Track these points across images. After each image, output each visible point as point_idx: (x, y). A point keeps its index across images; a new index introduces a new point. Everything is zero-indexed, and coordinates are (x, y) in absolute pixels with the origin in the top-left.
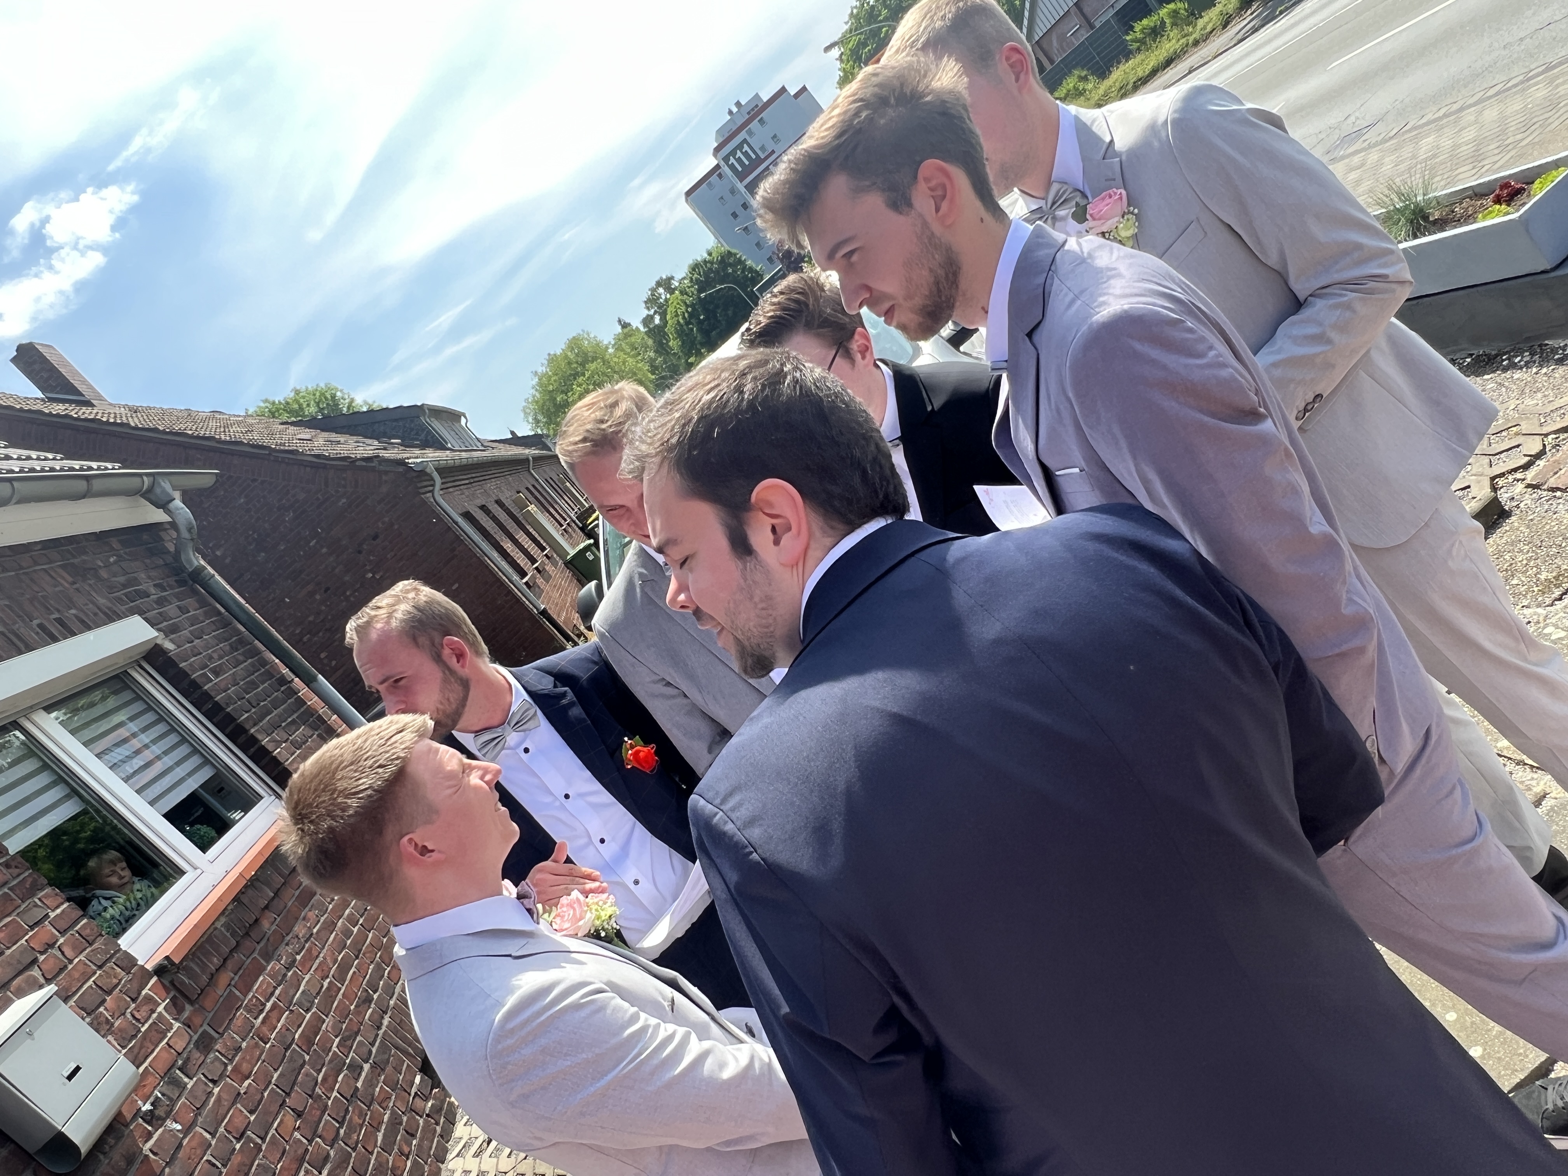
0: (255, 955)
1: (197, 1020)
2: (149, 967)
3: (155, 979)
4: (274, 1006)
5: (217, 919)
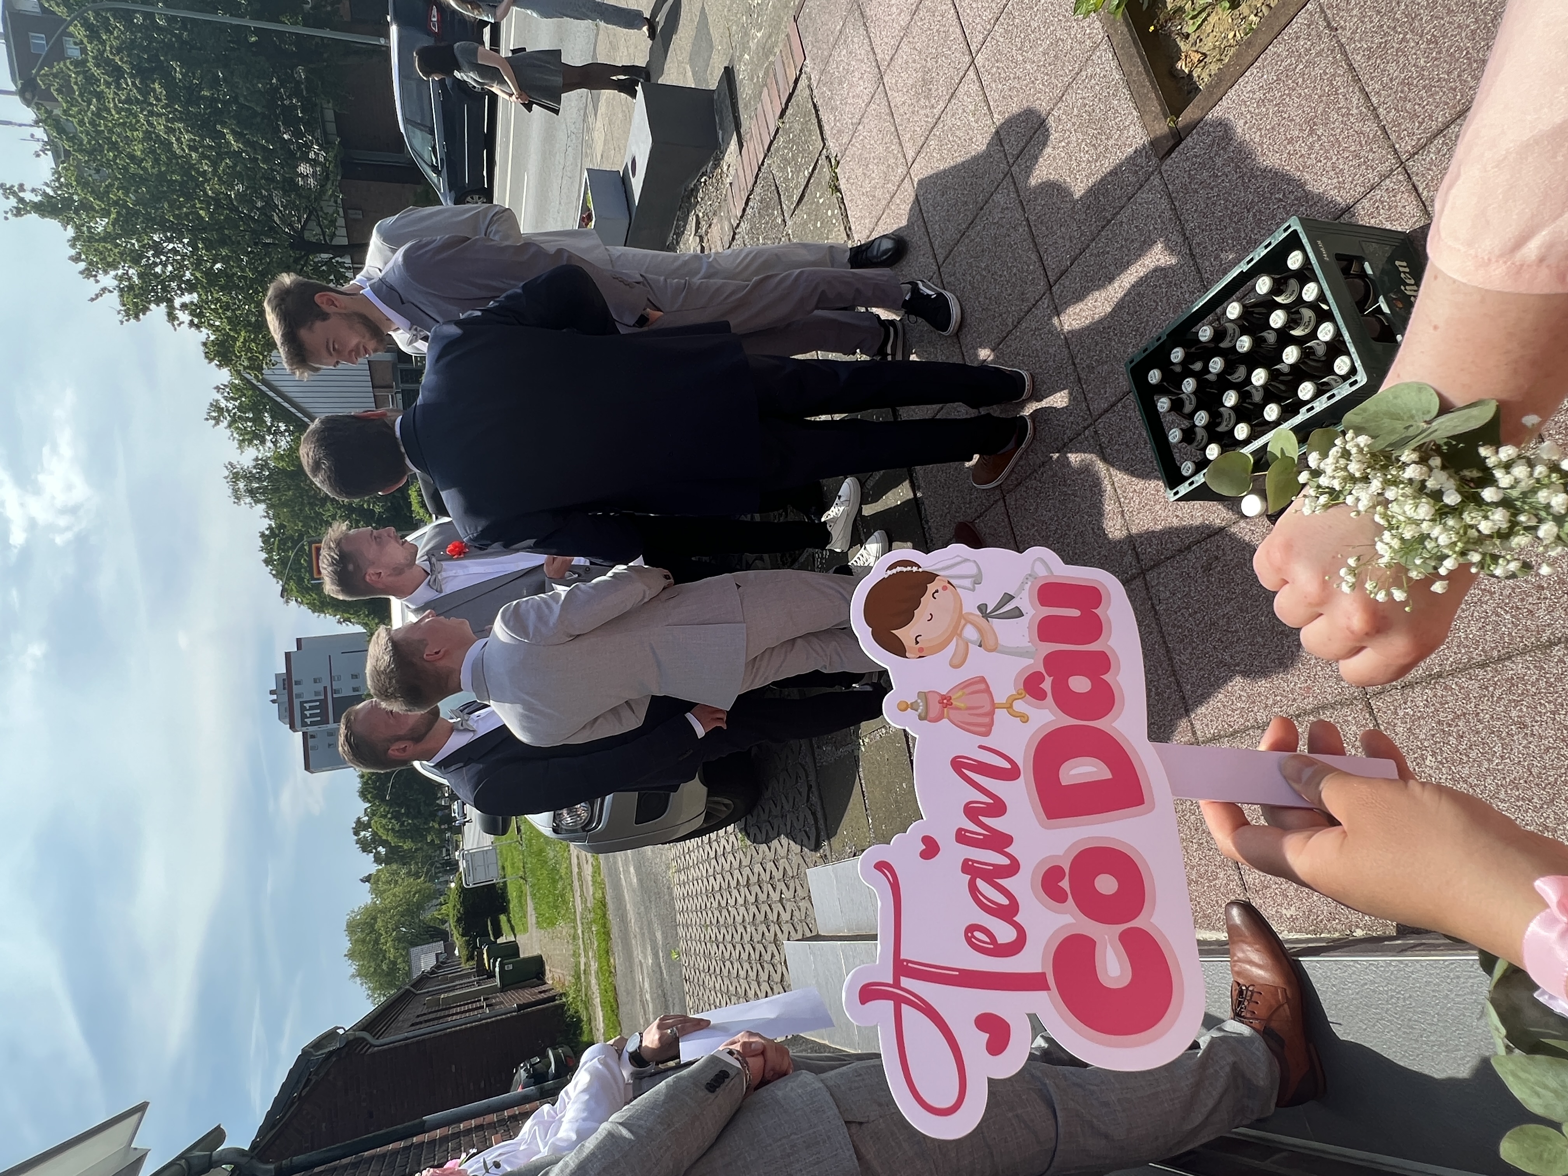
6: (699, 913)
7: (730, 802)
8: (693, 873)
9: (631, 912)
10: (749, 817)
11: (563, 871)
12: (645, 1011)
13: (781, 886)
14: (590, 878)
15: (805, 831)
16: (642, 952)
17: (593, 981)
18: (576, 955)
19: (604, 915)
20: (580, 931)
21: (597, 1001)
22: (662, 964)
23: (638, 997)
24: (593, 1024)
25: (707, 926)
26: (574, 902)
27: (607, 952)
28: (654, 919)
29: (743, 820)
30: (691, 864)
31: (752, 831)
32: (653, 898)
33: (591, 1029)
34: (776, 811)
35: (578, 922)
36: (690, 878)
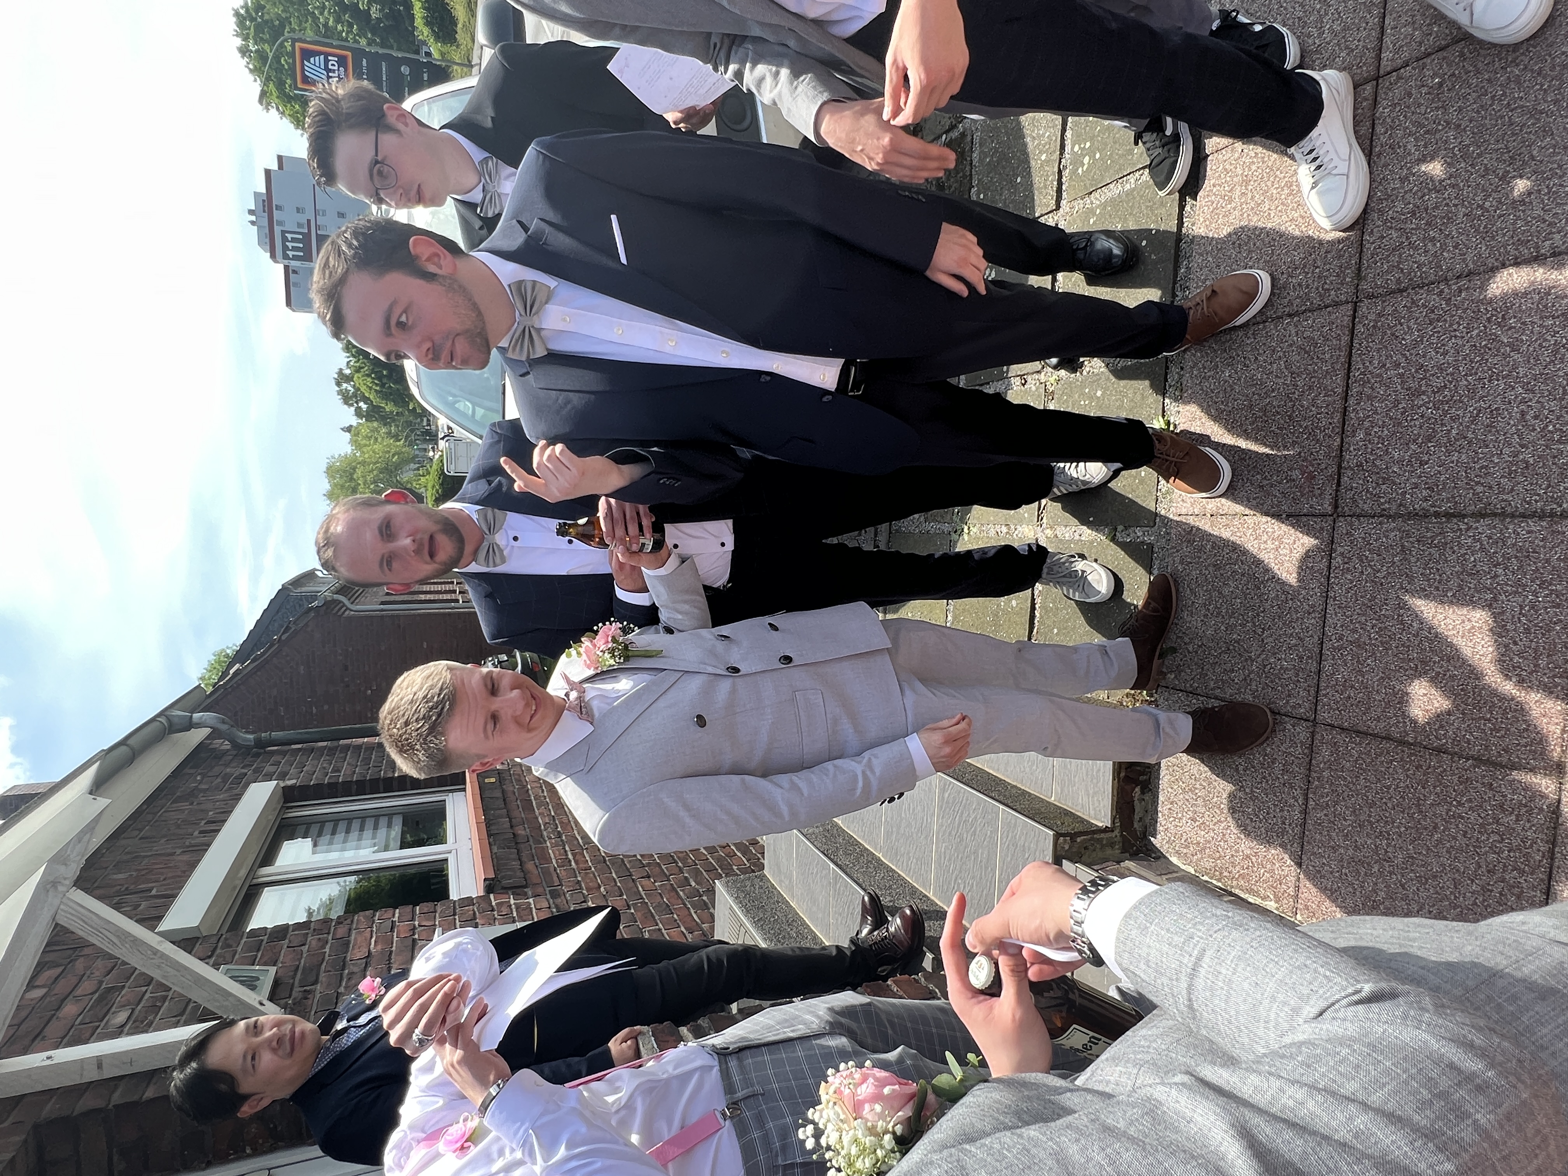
0: (533, 846)
1: (540, 890)
2: (482, 893)
3: (492, 896)
4: (574, 855)
5: (491, 849)
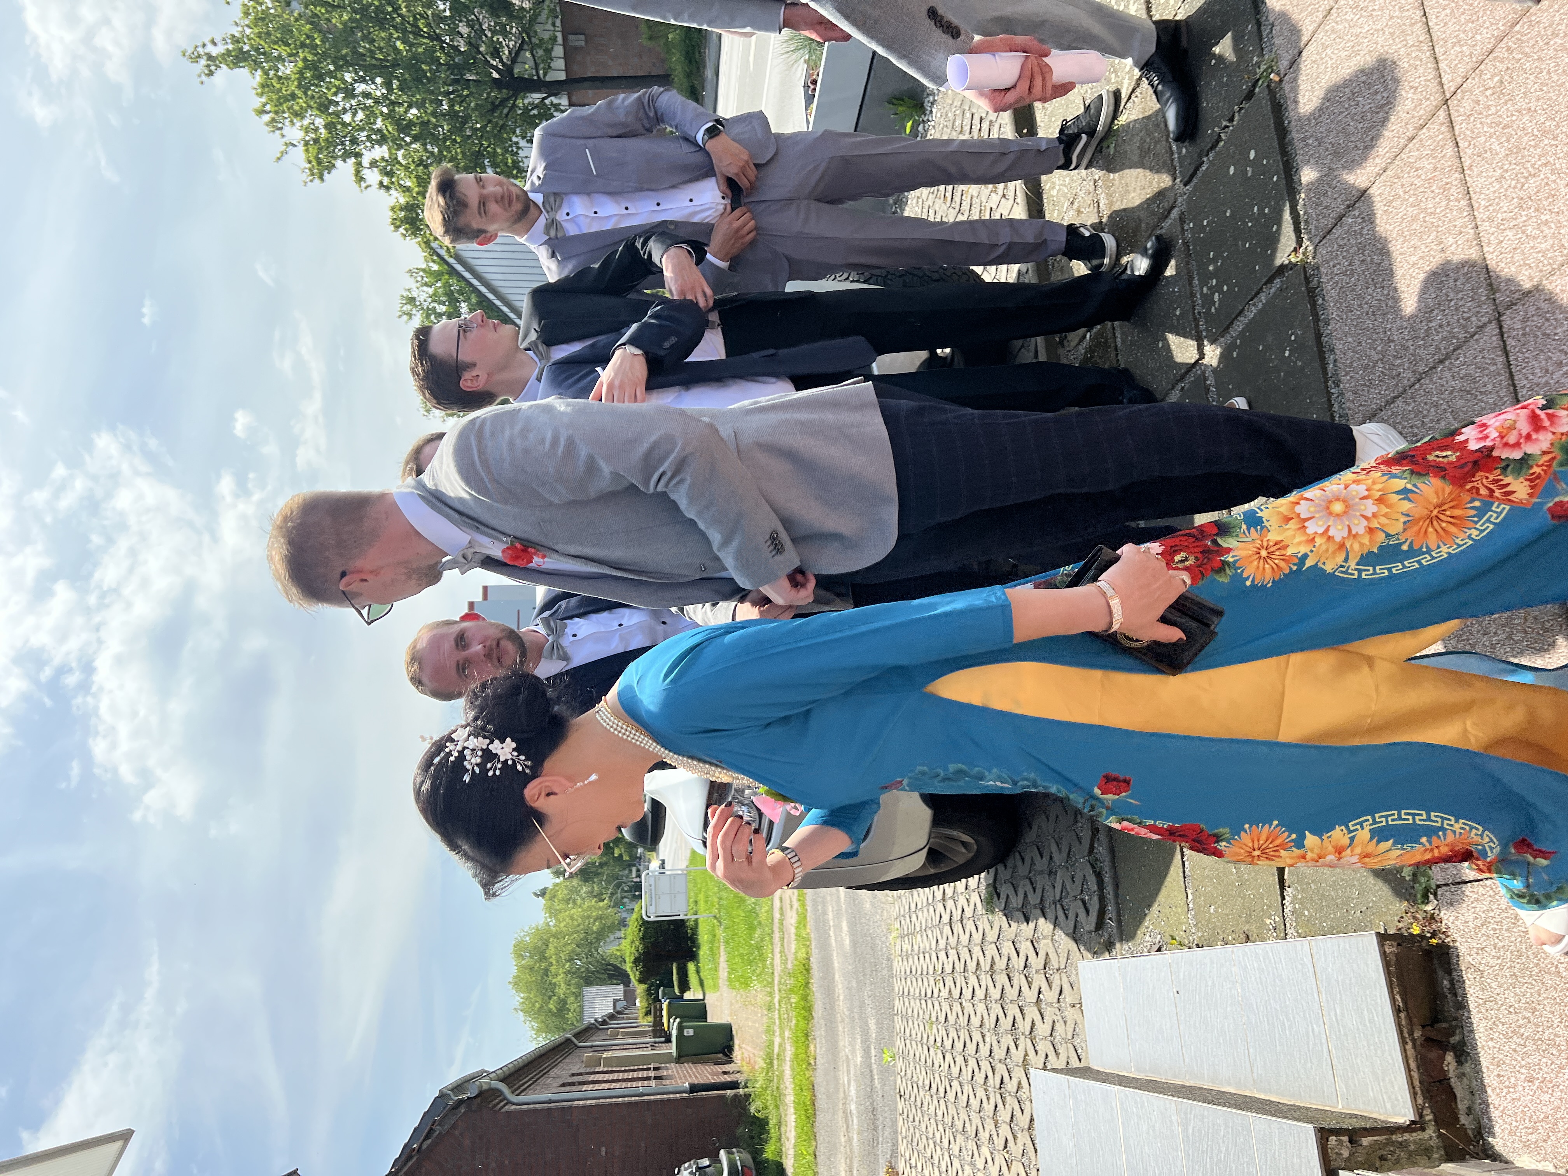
6: (923, 1002)
7: (972, 841)
8: (920, 942)
9: (840, 986)
10: (1000, 867)
11: (763, 916)
12: (848, 1127)
13: (1039, 980)
14: (793, 930)
15: (1083, 901)
16: (850, 1044)
17: (788, 1072)
18: (769, 1031)
19: (807, 984)
20: (776, 1000)
21: (790, 1098)
22: (874, 1066)
23: (841, 1106)
24: (783, 1129)
25: (932, 1023)
26: (773, 959)
27: (807, 1035)
28: (868, 1001)
29: (992, 871)
30: (918, 929)
31: (1005, 890)
32: (868, 971)
33: (780, 1135)
34: (1041, 864)
35: (776, 988)
36: (916, 948)
